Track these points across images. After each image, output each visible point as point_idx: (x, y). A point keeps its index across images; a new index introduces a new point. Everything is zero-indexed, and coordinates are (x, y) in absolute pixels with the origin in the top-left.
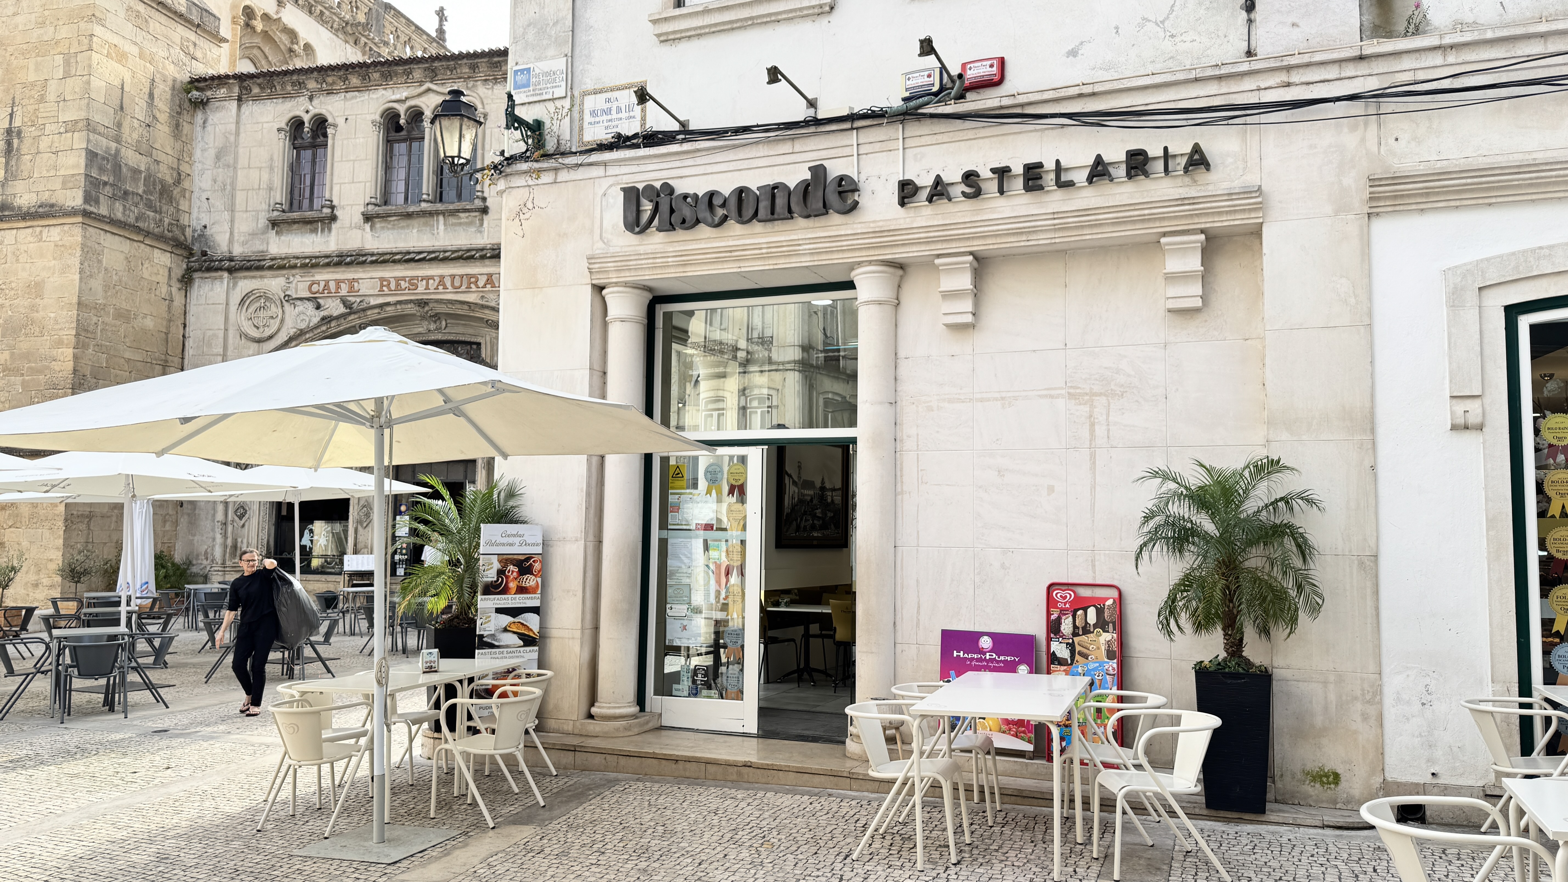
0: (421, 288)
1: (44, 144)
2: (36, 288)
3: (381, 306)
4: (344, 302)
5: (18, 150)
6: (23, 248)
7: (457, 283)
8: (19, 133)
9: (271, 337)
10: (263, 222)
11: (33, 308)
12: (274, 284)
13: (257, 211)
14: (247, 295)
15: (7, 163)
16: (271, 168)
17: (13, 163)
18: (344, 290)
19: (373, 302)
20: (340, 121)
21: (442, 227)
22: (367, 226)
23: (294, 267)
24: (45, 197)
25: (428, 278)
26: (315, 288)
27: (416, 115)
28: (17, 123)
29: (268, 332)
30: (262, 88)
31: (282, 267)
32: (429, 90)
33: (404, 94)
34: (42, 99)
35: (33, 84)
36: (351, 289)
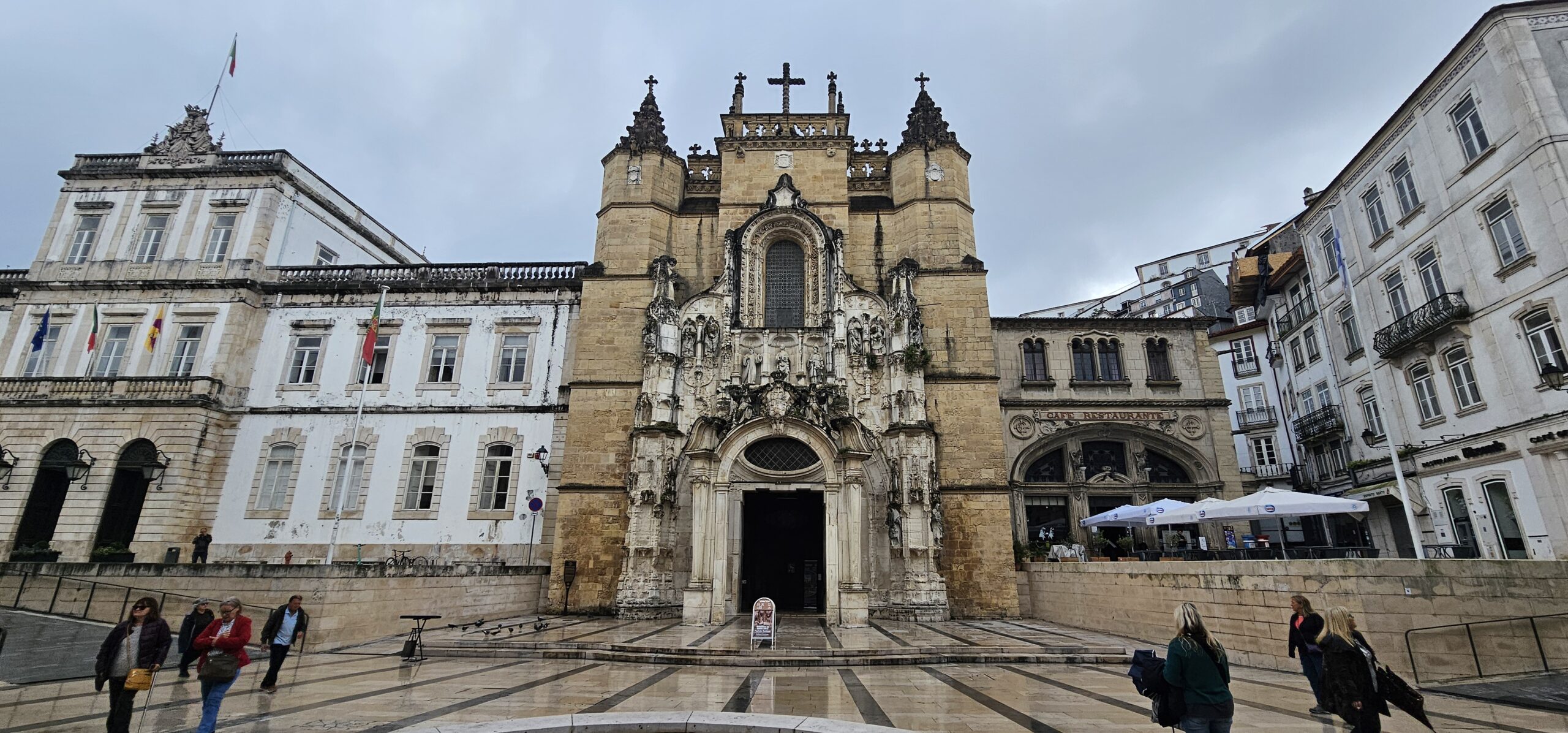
0: (1106, 417)
1: (969, 346)
2: (977, 411)
3: (1087, 425)
4: (1067, 422)
5: (954, 347)
6: (965, 392)
7: (1123, 416)
8: (953, 340)
9: (1030, 437)
10: (1017, 384)
11: (976, 420)
12: (1029, 413)
13: (1013, 380)
14: (1014, 417)
15: (949, 353)
16: (1017, 360)
17: (952, 353)
18: (1066, 417)
19: (1081, 423)
20: (1051, 343)
21: (1110, 391)
22: (1072, 389)
23: (1039, 406)
24: (974, 370)
25: (1108, 413)
26: (1050, 415)
27: (1089, 342)
28: (951, 335)
29: (1025, 435)
30: (1008, 325)
31: (1033, 406)
32: (1094, 332)
33: (1083, 333)
34: (964, 326)
35: (958, 319)
36: (1070, 417)
